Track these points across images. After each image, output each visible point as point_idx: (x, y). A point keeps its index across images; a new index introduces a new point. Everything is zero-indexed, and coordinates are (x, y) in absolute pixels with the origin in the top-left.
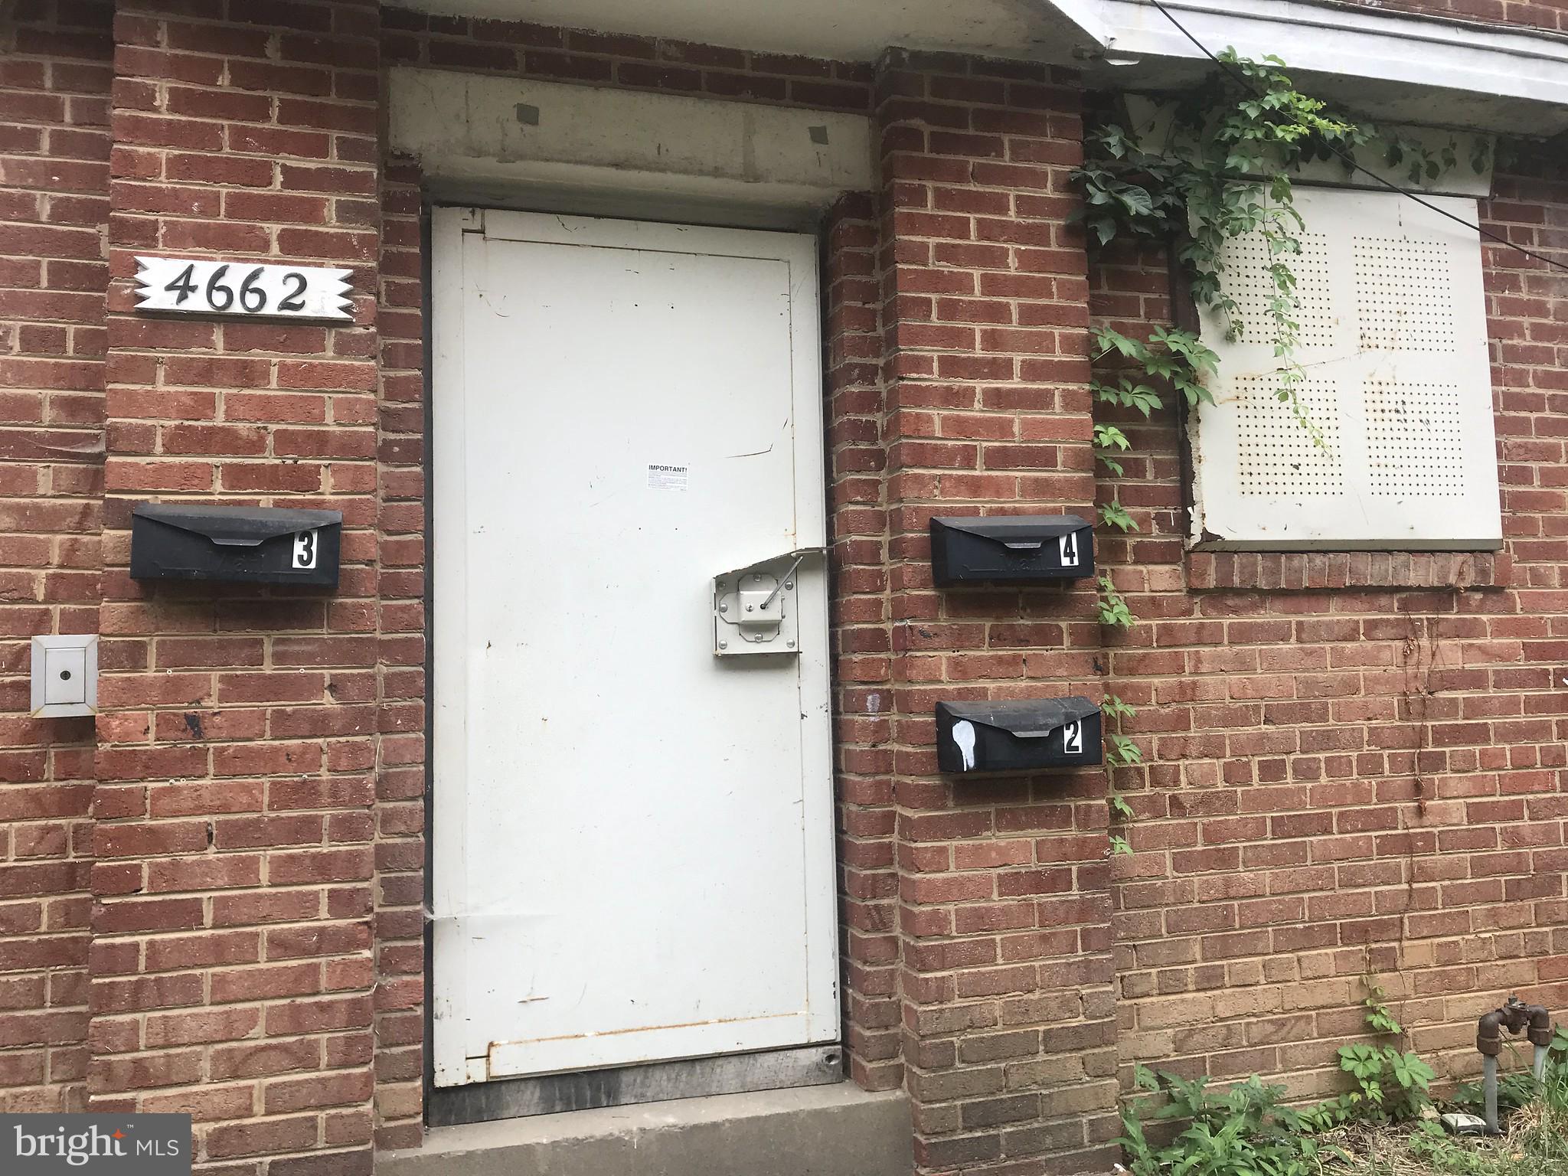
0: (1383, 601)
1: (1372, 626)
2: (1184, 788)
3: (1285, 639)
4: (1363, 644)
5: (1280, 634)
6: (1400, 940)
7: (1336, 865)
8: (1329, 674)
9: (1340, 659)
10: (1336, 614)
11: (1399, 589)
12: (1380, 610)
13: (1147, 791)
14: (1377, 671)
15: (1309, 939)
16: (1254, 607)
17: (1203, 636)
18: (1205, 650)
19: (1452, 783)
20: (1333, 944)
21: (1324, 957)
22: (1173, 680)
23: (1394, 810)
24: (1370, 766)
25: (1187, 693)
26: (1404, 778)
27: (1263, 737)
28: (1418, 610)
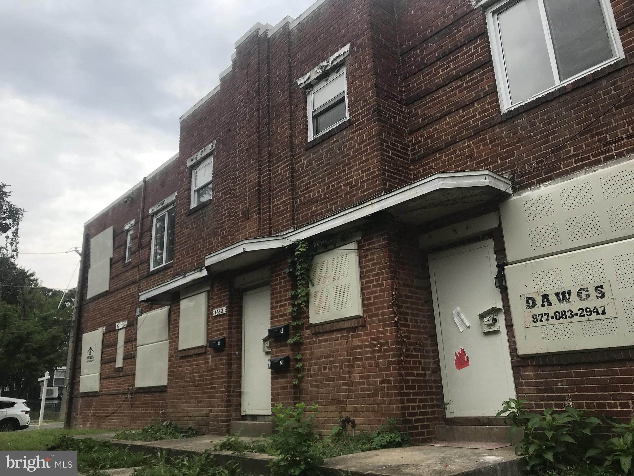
0: (343, 331)
1: (341, 337)
2: (312, 372)
3: (327, 341)
4: (340, 341)
5: (326, 341)
6: (346, 405)
7: (335, 388)
8: (334, 348)
9: (336, 345)
10: (335, 335)
11: (346, 328)
12: (343, 334)
13: (307, 373)
14: (342, 347)
15: (330, 403)
16: (322, 336)
17: (315, 343)
18: (315, 345)
19: (356, 371)
20: (335, 405)
21: (333, 407)
22: (310, 351)
23: (345, 377)
24: (341, 367)
25: (312, 354)
26: (347, 370)
27: (323, 362)
28: (349, 333)
